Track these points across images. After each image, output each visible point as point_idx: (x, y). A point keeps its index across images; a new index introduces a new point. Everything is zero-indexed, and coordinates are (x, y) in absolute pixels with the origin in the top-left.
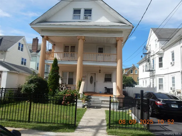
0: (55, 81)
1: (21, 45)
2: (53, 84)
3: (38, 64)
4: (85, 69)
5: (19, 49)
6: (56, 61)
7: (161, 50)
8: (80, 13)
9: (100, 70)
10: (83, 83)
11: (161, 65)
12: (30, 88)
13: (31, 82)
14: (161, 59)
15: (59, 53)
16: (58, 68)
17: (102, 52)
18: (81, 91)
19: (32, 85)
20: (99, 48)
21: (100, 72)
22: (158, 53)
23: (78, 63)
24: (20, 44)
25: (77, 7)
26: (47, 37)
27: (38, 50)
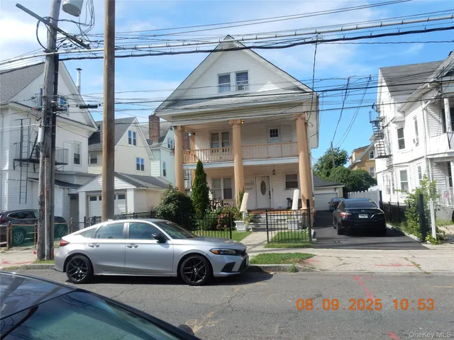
0: (202, 197)
1: (132, 134)
2: (200, 200)
3: (164, 164)
4: (249, 172)
5: (130, 143)
6: (200, 165)
7: (399, 115)
8: (229, 81)
9: (274, 170)
10: (246, 195)
11: (402, 144)
12: (168, 210)
13: (169, 201)
14: (400, 132)
15: (203, 150)
16: (205, 175)
17: (277, 136)
18: (243, 208)
19: (171, 206)
20: (271, 131)
21: (274, 174)
22: (394, 121)
23: (235, 165)
24: (130, 132)
25: (223, 71)
26: (182, 127)
27: (161, 135)
